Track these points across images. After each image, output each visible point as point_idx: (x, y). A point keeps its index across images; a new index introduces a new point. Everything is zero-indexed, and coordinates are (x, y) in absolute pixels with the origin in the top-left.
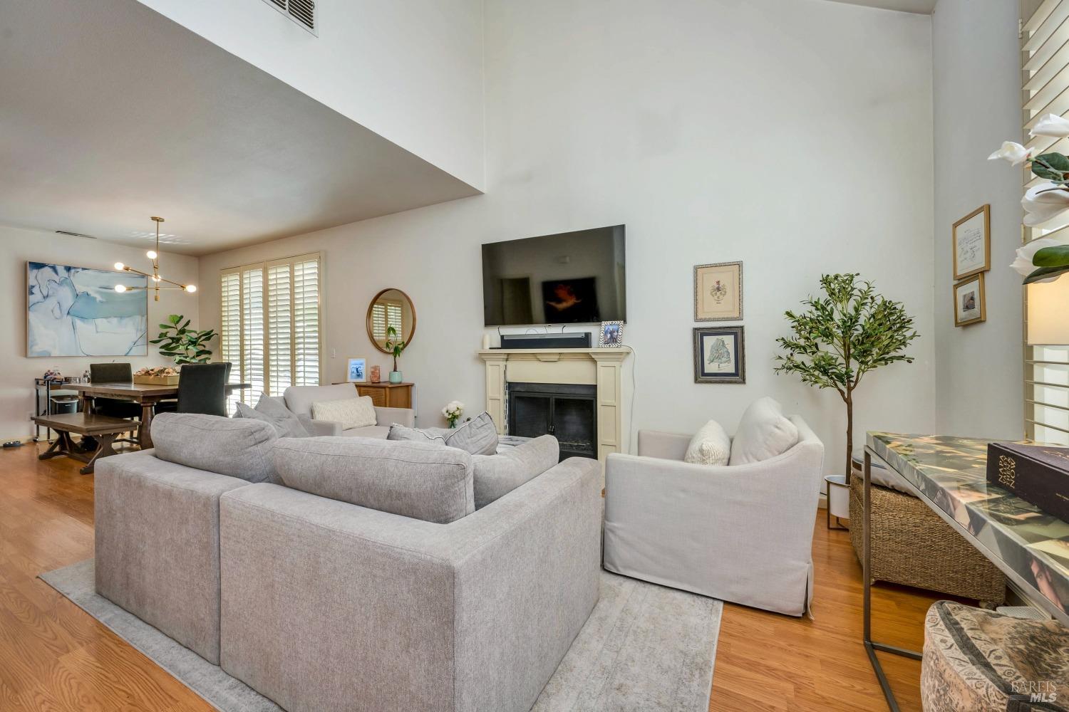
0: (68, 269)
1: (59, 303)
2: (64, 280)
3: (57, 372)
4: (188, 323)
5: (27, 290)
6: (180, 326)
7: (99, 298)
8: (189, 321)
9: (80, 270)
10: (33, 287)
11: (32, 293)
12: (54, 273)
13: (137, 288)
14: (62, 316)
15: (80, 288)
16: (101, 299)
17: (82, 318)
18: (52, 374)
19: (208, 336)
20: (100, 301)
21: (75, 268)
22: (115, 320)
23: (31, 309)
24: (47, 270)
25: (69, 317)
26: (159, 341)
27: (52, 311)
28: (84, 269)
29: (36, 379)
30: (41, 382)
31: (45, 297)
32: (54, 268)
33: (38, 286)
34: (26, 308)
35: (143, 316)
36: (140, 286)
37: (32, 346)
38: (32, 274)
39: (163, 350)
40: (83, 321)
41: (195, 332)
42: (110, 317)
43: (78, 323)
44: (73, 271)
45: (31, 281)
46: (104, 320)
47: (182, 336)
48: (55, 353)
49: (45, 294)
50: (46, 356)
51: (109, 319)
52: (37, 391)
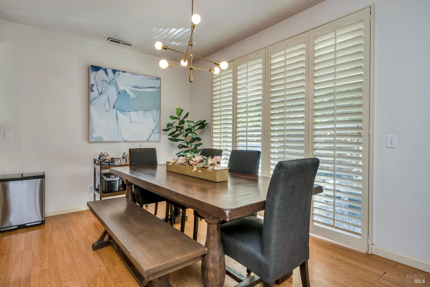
0: (114, 71)
1: (108, 98)
2: (111, 81)
3: (106, 154)
4: (187, 115)
5: (90, 88)
6: (181, 118)
7: (132, 95)
8: (188, 113)
9: (121, 72)
10: (93, 85)
11: (93, 91)
12: (105, 75)
13: (155, 87)
14: (110, 109)
15: (121, 88)
16: (133, 96)
17: (122, 111)
18: (103, 155)
19: (202, 125)
20: (133, 98)
21: (118, 71)
22: (141, 113)
23: (91, 103)
24: (101, 72)
25: (114, 110)
26: (169, 130)
27: (104, 105)
28: (123, 72)
29: (94, 159)
30: (97, 162)
31: (100, 94)
32: (105, 70)
33: (96, 85)
34: (89, 102)
35: (158, 110)
36: (156, 86)
37: (92, 133)
38: (93, 74)
39: (170, 137)
40: (122, 113)
41: (193, 122)
42: (138, 111)
43: (120, 114)
44: (117, 73)
45: (92, 82)
46: (135, 112)
47: (183, 125)
48: (106, 139)
49: (100, 92)
50: (100, 141)
51: (138, 112)
52: (95, 168)
